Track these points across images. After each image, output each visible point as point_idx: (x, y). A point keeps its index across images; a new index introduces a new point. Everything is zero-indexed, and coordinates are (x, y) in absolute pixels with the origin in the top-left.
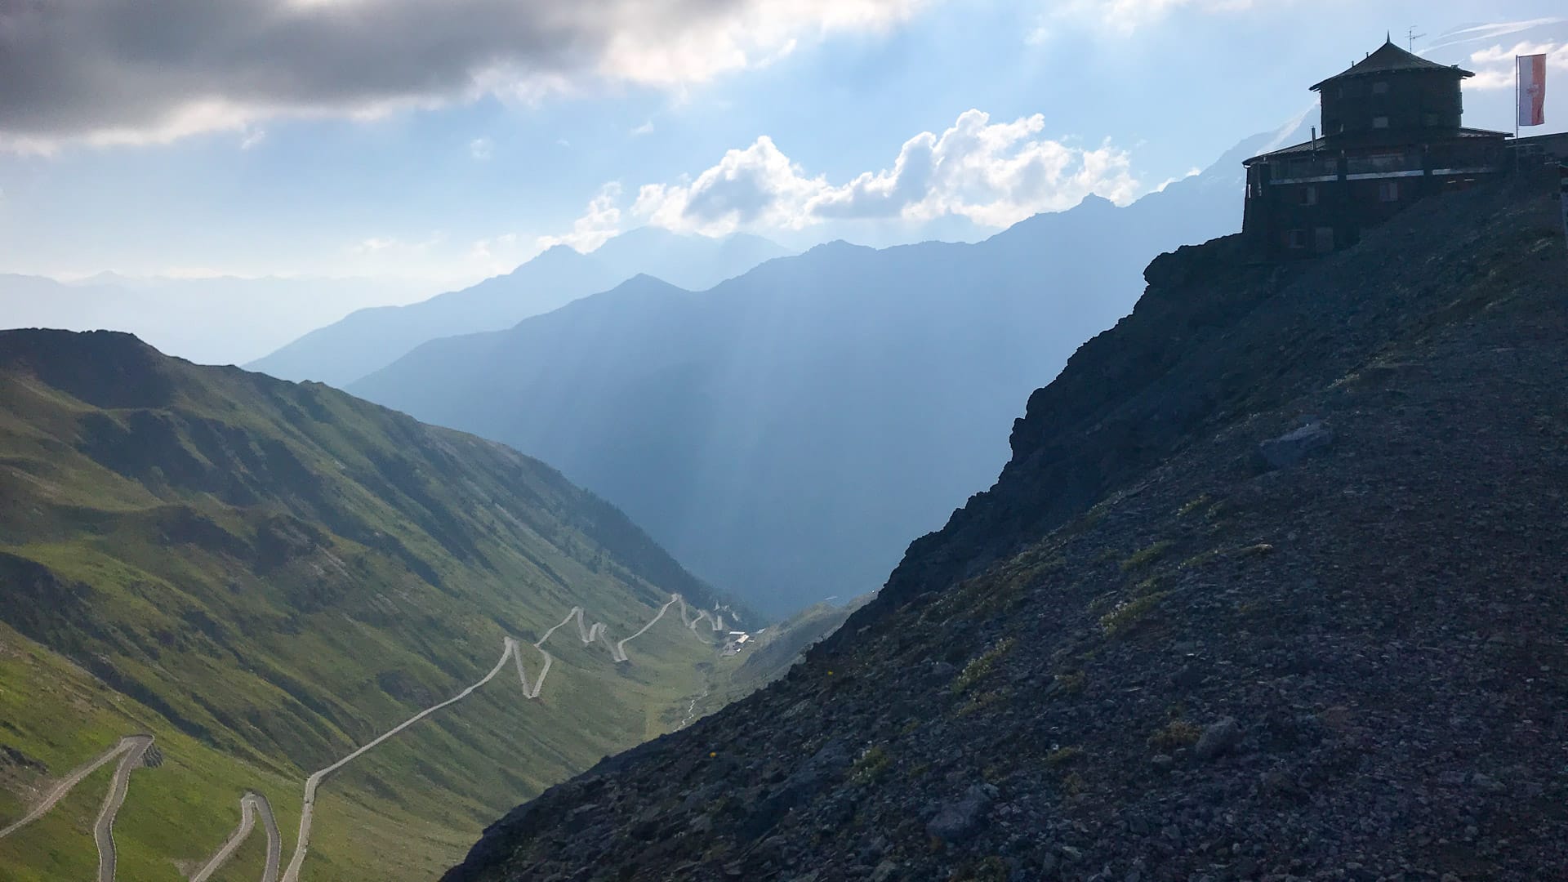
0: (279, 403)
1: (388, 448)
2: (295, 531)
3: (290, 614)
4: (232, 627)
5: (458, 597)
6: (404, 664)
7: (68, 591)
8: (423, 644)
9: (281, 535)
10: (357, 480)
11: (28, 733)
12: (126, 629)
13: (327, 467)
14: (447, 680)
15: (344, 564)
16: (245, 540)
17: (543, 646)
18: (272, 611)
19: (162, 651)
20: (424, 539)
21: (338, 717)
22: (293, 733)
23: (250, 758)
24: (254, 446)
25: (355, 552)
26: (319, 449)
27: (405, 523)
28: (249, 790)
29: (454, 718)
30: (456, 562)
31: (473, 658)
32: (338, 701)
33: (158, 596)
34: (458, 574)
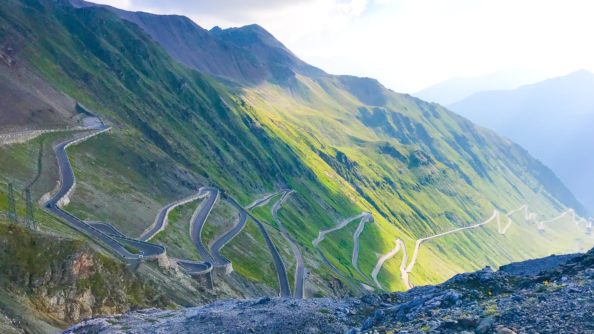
0: (422, 109)
1: (460, 132)
2: (423, 157)
3: (417, 184)
4: (399, 185)
5: (478, 191)
6: (455, 211)
7: (351, 163)
8: (463, 205)
9: (417, 157)
10: (446, 141)
11: (337, 203)
12: (367, 179)
13: (435, 135)
14: (470, 220)
15: (438, 171)
16: (405, 157)
17: (509, 216)
18: (412, 182)
19: (376, 188)
20: (469, 167)
21: (430, 223)
22: (414, 224)
23: (400, 228)
24: (411, 124)
25: (443, 168)
26: (434, 128)
27: (462, 160)
28: (399, 238)
29: (471, 233)
30: (479, 177)
31: (481, 214)
32: (430, 217)
33: (376, 170)
34: (479, 182)
